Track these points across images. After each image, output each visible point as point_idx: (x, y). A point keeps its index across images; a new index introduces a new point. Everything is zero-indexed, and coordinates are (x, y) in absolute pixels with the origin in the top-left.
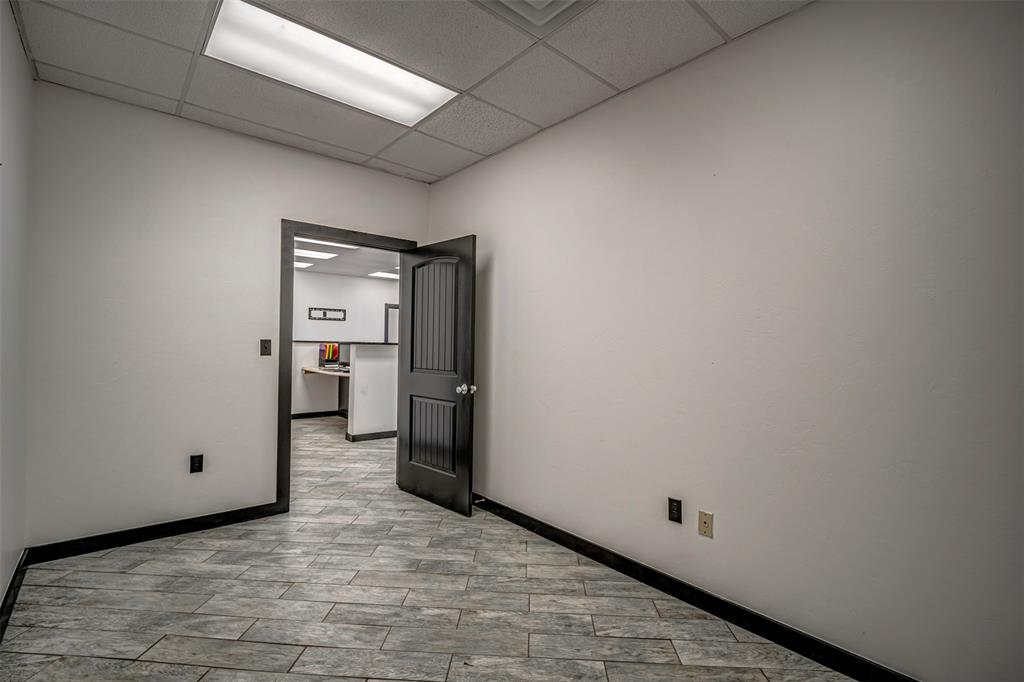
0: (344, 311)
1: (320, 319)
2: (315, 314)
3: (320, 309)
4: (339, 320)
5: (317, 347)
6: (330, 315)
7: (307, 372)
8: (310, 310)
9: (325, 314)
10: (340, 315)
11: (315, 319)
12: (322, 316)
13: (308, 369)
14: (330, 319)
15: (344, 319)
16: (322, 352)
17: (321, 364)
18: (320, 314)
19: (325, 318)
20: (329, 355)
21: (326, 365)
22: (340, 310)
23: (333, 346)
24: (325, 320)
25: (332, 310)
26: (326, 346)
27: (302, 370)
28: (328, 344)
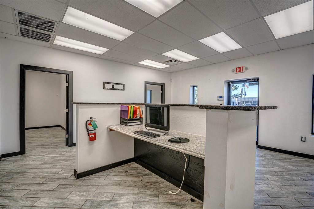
0: (124, 85)
1: (110, 89)
2: (107, 86)
3: (110, 83)
4: (121, 90)
5: (118, 108)
6: (116, 86)
7: (111, 130)
8: (104, 83)
9: (113, 86)
10: (121, 87)
11: (107, 89)
12: (111, 87)
14: (116, 89)
15: (124, 89)
16: (124, 113)
17: (124, 122)
18: (110, 86)
19: (113, 88)
20: (130, 115)
21: (129, 124)
22: (121, 84)
23: (133, 107)
24: (113, 89)
25: (116, 84)
26: (128, 107)
27: (108, 128)
28: (130, 106)
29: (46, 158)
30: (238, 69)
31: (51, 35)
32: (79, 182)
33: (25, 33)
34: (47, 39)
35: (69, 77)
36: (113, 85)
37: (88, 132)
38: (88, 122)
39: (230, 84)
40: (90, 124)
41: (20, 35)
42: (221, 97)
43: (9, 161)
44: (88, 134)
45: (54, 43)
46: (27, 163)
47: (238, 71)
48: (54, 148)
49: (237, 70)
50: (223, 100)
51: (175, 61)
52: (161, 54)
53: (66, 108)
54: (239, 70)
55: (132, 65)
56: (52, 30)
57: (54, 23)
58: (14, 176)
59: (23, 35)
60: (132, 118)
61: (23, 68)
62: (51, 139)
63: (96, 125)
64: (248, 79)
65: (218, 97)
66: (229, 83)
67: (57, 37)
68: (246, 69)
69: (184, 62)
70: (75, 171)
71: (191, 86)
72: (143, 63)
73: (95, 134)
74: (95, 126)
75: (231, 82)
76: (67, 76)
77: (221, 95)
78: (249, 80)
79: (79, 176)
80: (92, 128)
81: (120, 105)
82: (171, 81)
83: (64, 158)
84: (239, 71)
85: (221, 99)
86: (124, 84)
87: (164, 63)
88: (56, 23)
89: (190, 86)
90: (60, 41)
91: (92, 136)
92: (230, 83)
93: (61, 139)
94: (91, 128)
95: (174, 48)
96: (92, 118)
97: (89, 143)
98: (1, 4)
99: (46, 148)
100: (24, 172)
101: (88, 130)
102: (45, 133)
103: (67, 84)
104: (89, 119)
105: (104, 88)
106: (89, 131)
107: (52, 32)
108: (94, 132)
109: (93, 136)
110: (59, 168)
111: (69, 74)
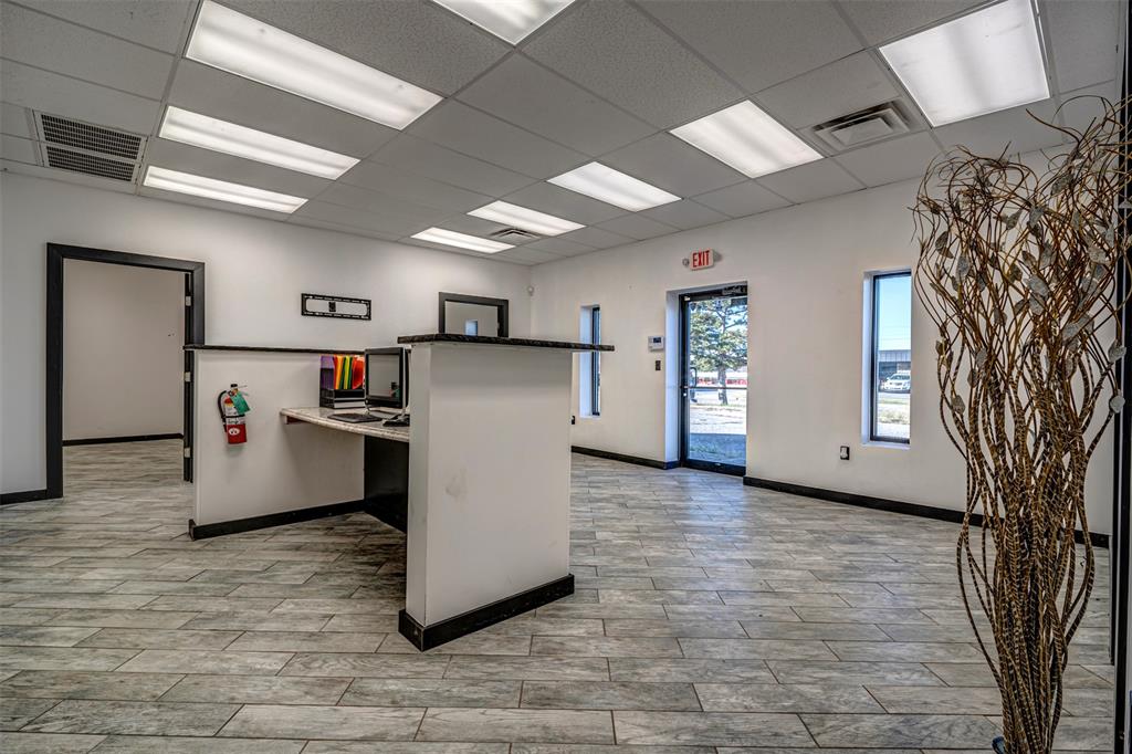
0: (368, 303)
1: (323, 315)
2: (312, 305)
3: (323, 297)
4: (360, 318)
5: (315, 364)
6: (341, 308)
7: (291, 420)
8: (304, 297)
9: (332, 307)
10: (361, 310)
11: (314, 315)
12: (326, 310)
13: (293, 413)
14: (342, 317)
15: (368, 317)
16: (327, 375)
17: (326, 401)
18: (323, 306)
19: (332, 314)
20: (341, 380)
21: (336, 405)
22: (360, 301)
23: (351, 359)
24: (333, 316)
25: (342, 299)
26: (335, 360)
27: (282, 415)
28: (340, 357)
29: (121, 505)
30: (697, 257)
31: (133, 166)
32: (197, 545)
33: (58, 160)
34: (124, 174)
35: (192, 278)
36: (334, 304)
37: (224, 421)
38: (225, 397)
39: (684, 301)
40: (229, 401)
41: (47, 163)
42: (657, 340)
43: (17, 511)
44: (225, 426)
45: (145, 184)
46: (67, 514)
47: (697, 263)
48: (147, 486)
49: (694, 260)
50: (663, 350)
51: (522, 232)
52: (465, 213)
53: (186, 371)
54: (701, 260)
55: (396, 242)
56: (136, 153)
57: (139, 139)
58: (32, 536)
59: (54, 164)
60: (346, 387)
61: (57, 255)
62: (145, 467)
63: (245, 403)
64: (727, 286)
65: (649, 339)
66: (682, 297)
67: (152, 169)
68: (718, 258)
69: (550, 237)
70: (191, 522)
71: (585, 308)
72: (423, 236)
73: (242, 427)
74: (242, 407)
75: (689, 295)
76: (187, 276)
77: (656, 335)
78: (730, 288)
79: (199, 532)
80: (235, 410)
81: (319, 356)
82: (531, 294)
83: (171, 505)
84: (700, 263)
85: (657, 346)
86: (370, 301)
87: (491, 236)
88: (144, 139)
89: (579, 308)
90: (160, 178)
91: (235, 432)
92: (687, 299)
93: (175, 466)
94: (231, 410)
95: (492, 199)
96: (236, 385)
97: (228, 450)
98: (4, 102)
99: (122, 486)
100: (58, 530)
101: (224, 417)
102: (128, 455)
103: (189, 298)
104: (229, 389)
105: (304, 312)
106: (227, 420)
107: (135, 158)
108: (239, 421)
109: (238, 431)
110: (152, 522)
111: (192, 272)
